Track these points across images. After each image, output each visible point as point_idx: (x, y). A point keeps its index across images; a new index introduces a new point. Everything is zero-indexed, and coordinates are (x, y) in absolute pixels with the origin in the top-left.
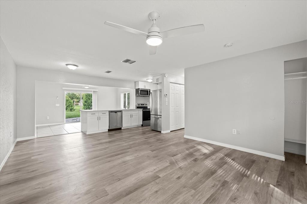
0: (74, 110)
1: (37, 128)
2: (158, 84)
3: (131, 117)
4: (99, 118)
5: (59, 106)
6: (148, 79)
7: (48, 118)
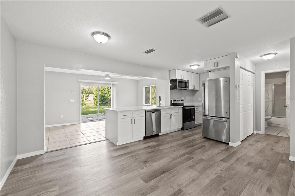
0: (85, 105)
1: (49, 130)
2: (210, 71)
3: (170, 118)
4: (133, 122)
5: (74, 101)
6: (193, 65)
7: (62, 116)
